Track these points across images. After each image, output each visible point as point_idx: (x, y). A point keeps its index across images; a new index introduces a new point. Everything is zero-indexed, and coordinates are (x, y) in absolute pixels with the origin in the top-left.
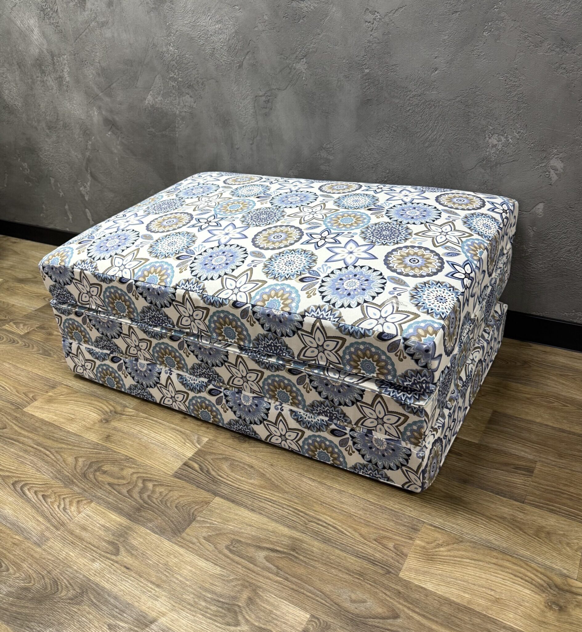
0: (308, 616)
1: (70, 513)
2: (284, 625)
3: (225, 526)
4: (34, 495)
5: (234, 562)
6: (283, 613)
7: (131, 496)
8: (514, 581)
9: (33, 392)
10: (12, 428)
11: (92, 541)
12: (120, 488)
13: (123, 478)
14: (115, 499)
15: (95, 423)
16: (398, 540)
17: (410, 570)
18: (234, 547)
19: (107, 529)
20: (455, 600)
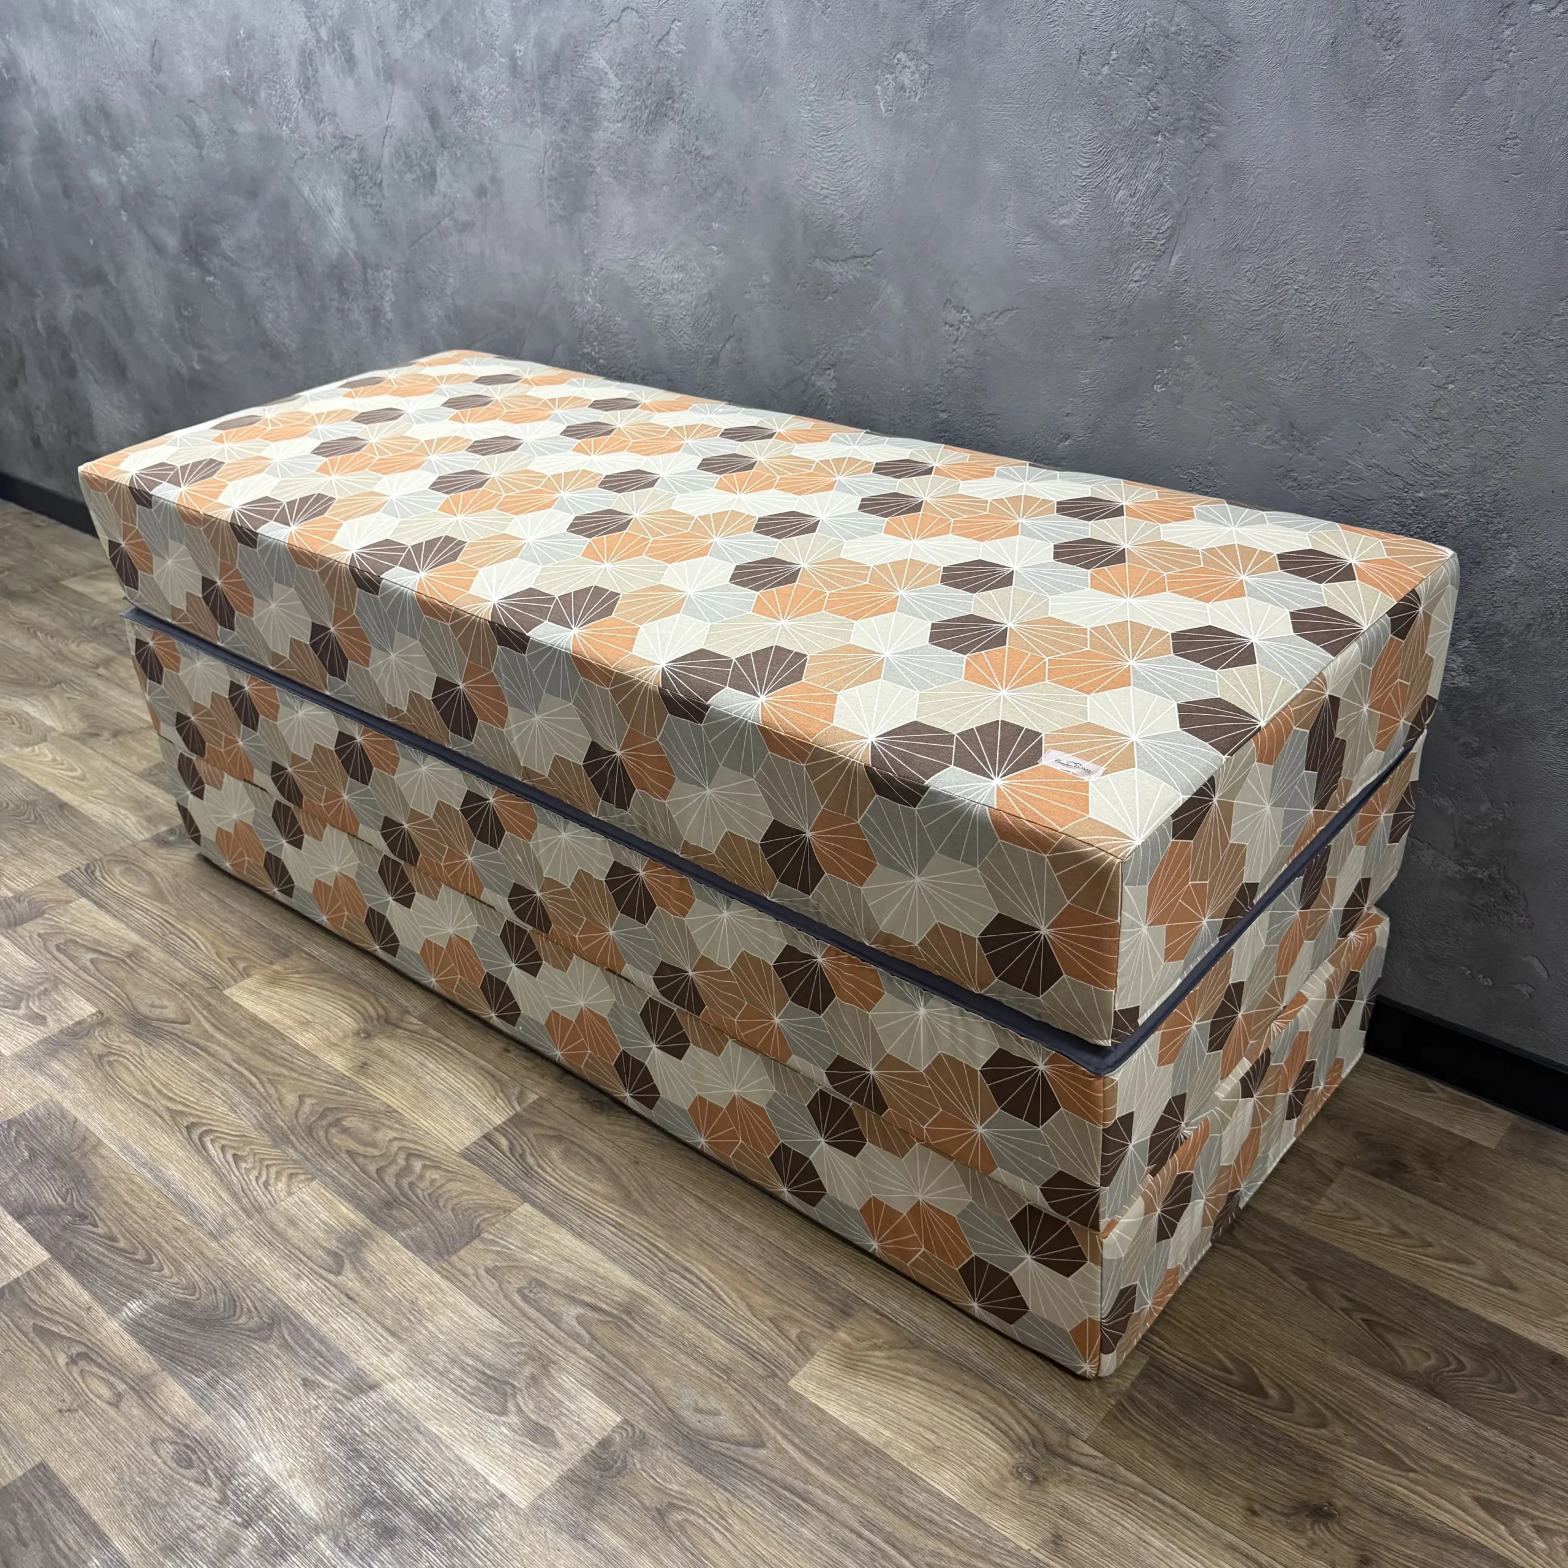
0: (619, 1420)
1: (274, 1193)
2: (575, 1426)
3: (527, 1256)
4: (220, 1152)
5: (525, 1315)
6: (580, 1409)
8: (978, 1425)
9: (246, 959)
10: (199, 1024)
11: (302, 1245)
12: (367, 1162)
13: (374, 1145)
15: (347, 1036)
16: (809, 1327)
17: (811, 1378)
19: (330, 1230)
20: (866, 1437)
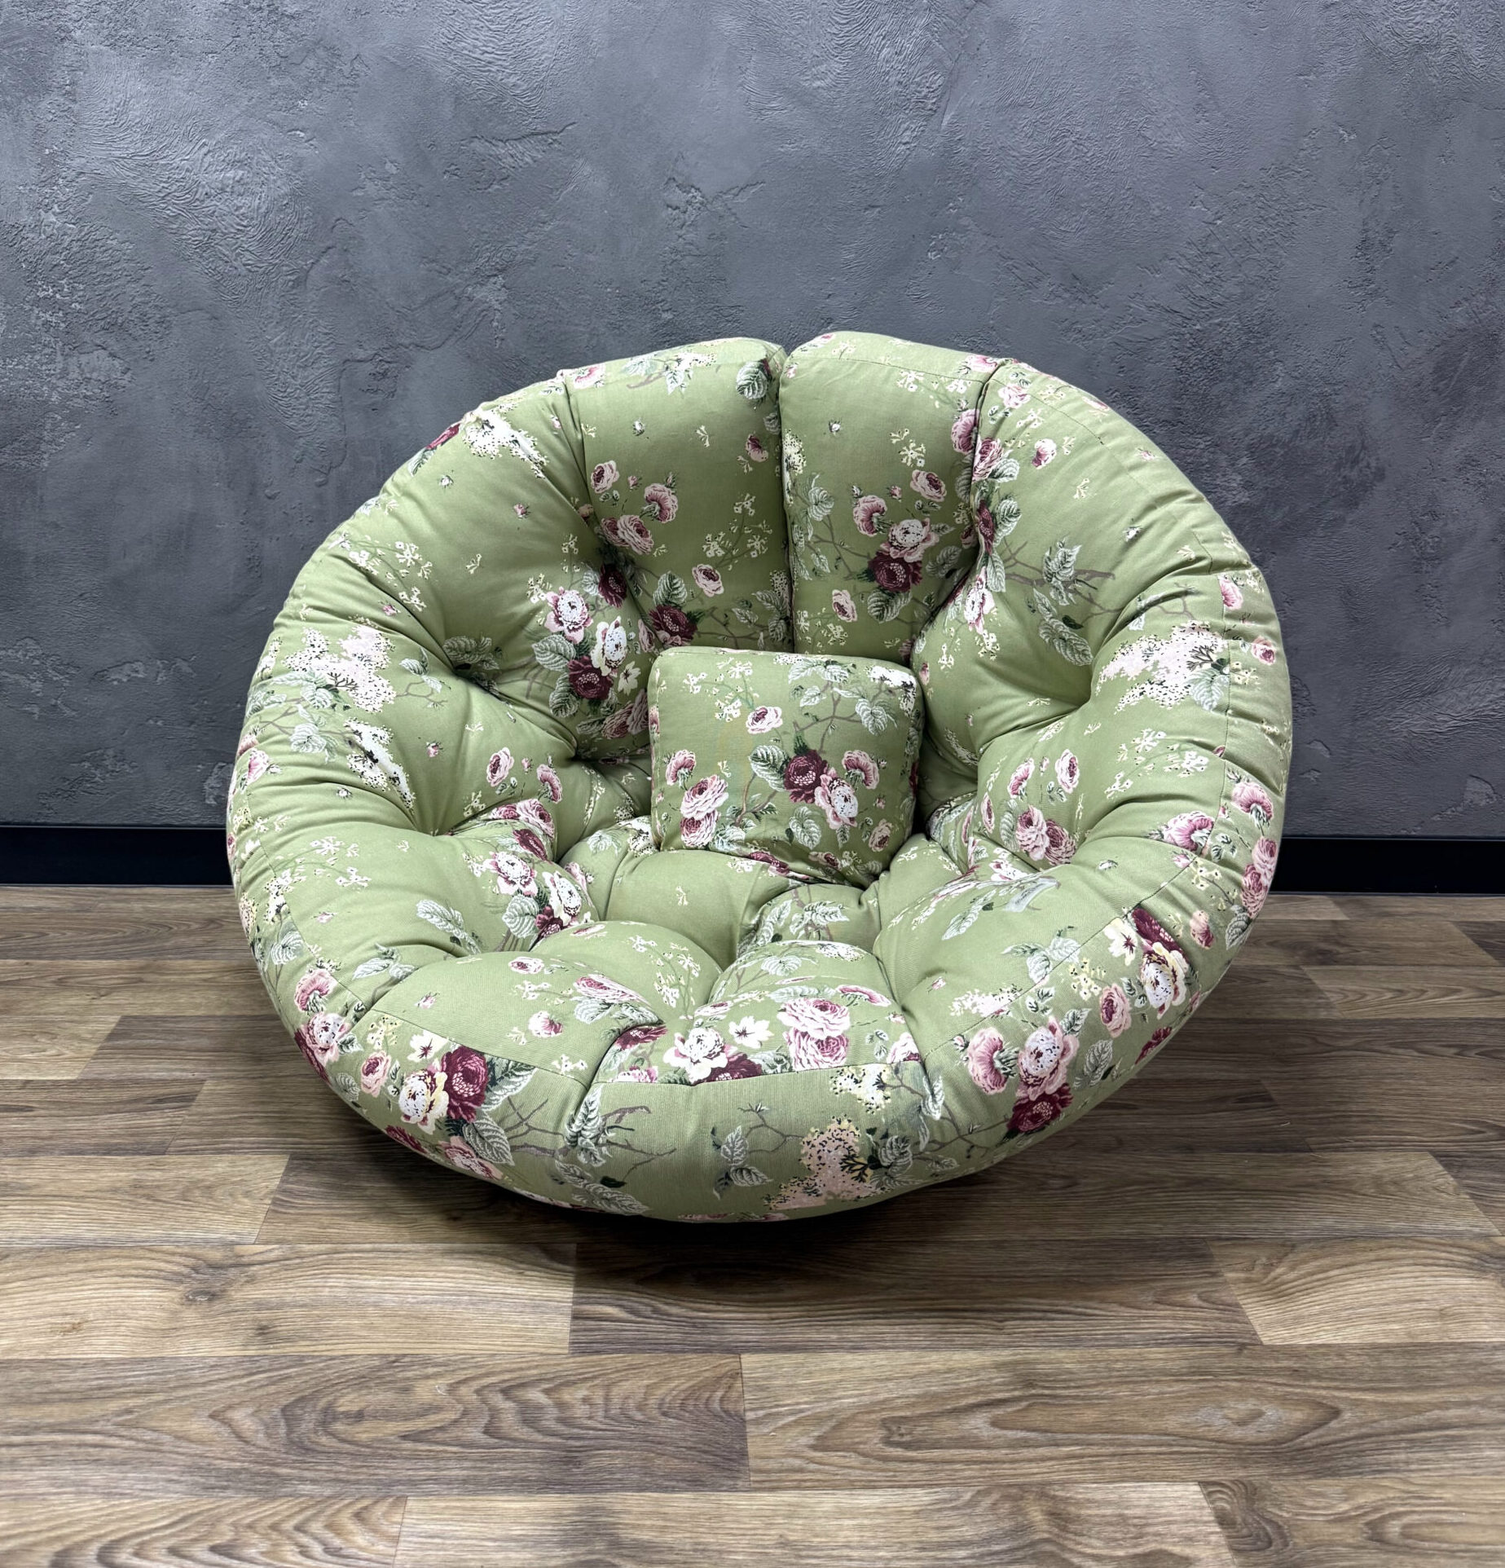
7: (510, 1439)
14: (467, 1464)
18: (902, 1435)
